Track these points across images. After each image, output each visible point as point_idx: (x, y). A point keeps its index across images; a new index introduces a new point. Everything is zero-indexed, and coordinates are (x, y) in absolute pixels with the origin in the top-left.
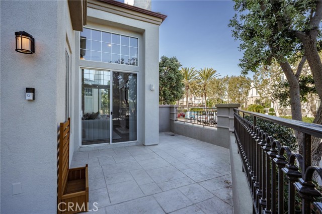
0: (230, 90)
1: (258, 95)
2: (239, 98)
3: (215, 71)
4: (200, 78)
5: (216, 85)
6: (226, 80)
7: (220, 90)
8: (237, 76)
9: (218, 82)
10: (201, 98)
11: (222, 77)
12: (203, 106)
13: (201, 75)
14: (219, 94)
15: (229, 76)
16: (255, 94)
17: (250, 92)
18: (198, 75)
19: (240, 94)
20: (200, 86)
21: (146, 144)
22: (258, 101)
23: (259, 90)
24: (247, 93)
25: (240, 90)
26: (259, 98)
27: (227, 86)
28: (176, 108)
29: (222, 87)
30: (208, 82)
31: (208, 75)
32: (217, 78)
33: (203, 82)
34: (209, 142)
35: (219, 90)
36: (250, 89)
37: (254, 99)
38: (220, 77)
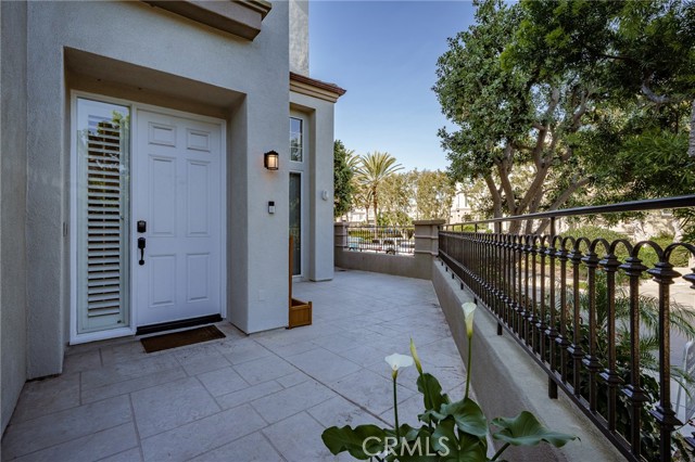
0: (421, 196)
1: (469, 207)
2: (437, 211)
3: (393, 160)
4: (365, 170)
5: (395, 186)
6: (413, 177)
7: (403, 195)
8: (432, 171)
9: (399, 180)
10: (365, 210)
11: (405, 171)
12: (370, 226)
13: (367, 165)
14: (401, 204)
15: (418, 171)
16: (462, 205)
17: (455, 200)
18: (361, 165)
19: (437, 204)
20: (365, 187)
21: (317, 279)
22: (467, 217)
23: (469, 198)
24: (449, 203)
25: (437, 197)
26: (469, 212)
27: (415, 189)
28: (347, 227)
29: (407, 189)
30: (381, 181)
31: (380, 166)
32: (397, 173)
33: (372, 179)
34: (402, 274)
35: (401, 196)
36: (454, 195)
37: (462, 214)
38: (402, 172)
